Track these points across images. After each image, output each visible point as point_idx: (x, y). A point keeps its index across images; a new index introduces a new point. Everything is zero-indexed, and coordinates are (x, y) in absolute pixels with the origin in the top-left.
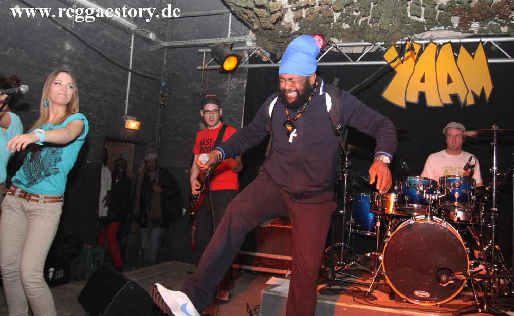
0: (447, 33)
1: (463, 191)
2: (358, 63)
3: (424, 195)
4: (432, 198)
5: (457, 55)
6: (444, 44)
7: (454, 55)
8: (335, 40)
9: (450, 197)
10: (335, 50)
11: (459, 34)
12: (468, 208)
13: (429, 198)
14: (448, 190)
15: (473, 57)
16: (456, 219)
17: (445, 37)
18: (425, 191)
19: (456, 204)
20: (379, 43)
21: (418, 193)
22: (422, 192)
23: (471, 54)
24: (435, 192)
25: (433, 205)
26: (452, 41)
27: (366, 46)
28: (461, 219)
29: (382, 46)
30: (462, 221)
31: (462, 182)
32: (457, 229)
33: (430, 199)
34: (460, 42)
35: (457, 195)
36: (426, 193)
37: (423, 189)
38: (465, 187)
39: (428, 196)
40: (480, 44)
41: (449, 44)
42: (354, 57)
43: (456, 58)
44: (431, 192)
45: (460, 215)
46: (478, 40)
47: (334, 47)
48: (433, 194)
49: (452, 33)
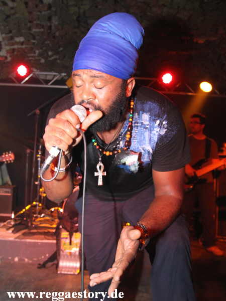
2: (49, 86)
8: (35, 70)
10: (34, 76)
20: (63, 74)
27: (55, 76)
29: (65, 76)
42: (47, 82)
47: (34, 74)
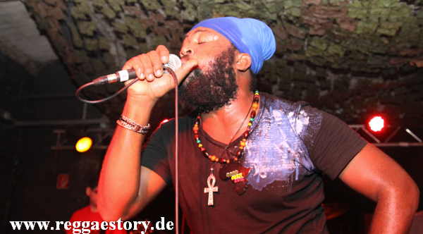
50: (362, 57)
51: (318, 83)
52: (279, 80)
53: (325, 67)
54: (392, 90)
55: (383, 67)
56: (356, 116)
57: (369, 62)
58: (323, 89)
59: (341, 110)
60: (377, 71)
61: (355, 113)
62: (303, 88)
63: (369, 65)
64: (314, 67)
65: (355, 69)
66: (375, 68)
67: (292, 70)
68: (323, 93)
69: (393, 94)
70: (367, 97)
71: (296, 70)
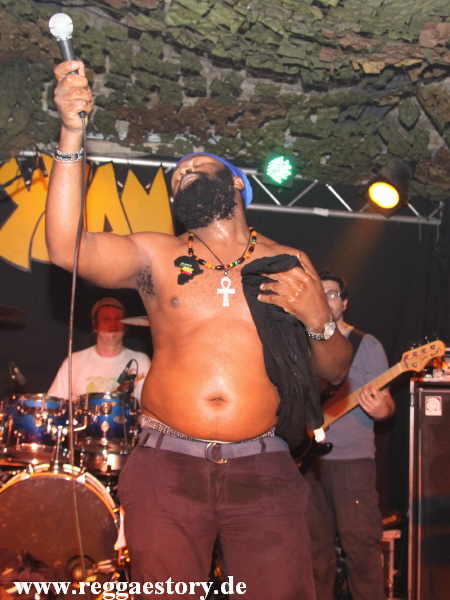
0: (107, 146)
1: (116, 419)
3: (49, 428)
4: (62, 434)
5: (121, 185)
6: (102, 164)
7: (118, 187)
9: (94, 431)
11: (128, 151)
12: (123, 448)
13: (56, 434)
14: (89, 418)
15: (148, 191)
16: (104, 469)
17: (104, 151)
18: (50, 420)
19: (104, 441)
21: (39, 424)
22: (45, 423)
23: (144, 186)
24: (67, 422)
25: (65, 444)
26: (116, 161)
28: (113, 468)
30: (114, 471)
31: (114, 404)
32: (106, 486)
33: (59, 435)
34: (128, 164)
35: (105, 427)
36: (52, 424)
37: (48, 417)
38: (120, 414)
39: (54, 431)
40: (160, 171)
41: (110, 166)
43: (120, 190)
44: (60, 421)
45: (111, 461)
46: (157, 164)
48: (64, 425)
49: (117, 148)
50: (270, 40)
51: (181, 82)
52: (108, 66)
53: (198, 51)
54: (314, 111)
55: (306, 64)
56: (243, 152)
57: (281, 51)
58: (190, 95)
59: (218, 138)
60: (294, 70)
61: (243, 146)
62: (153, 89)
63: (281, 56)
64: (178, 47)
65: (253, 62)
66: (290, 65)
67: (136, 48)
68: (190, 102)
69: (314, 118)
70: (268, 119)
71: (143, 49)
